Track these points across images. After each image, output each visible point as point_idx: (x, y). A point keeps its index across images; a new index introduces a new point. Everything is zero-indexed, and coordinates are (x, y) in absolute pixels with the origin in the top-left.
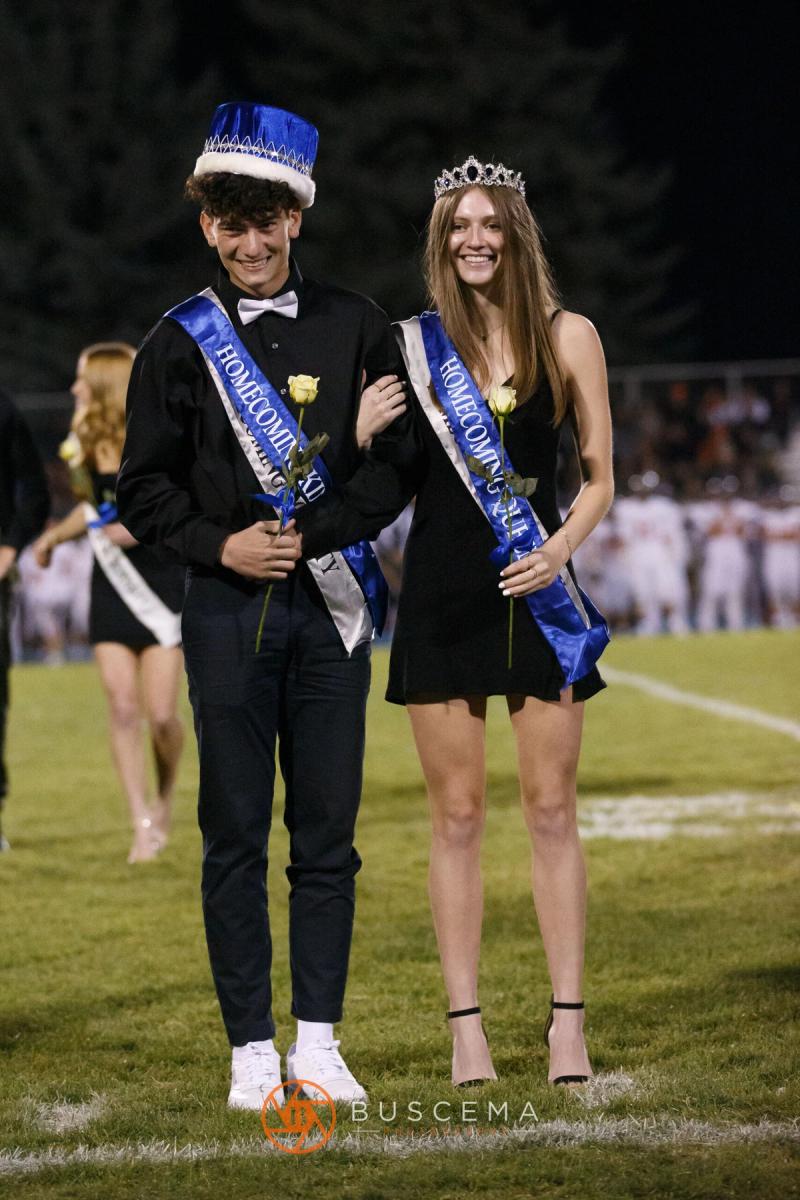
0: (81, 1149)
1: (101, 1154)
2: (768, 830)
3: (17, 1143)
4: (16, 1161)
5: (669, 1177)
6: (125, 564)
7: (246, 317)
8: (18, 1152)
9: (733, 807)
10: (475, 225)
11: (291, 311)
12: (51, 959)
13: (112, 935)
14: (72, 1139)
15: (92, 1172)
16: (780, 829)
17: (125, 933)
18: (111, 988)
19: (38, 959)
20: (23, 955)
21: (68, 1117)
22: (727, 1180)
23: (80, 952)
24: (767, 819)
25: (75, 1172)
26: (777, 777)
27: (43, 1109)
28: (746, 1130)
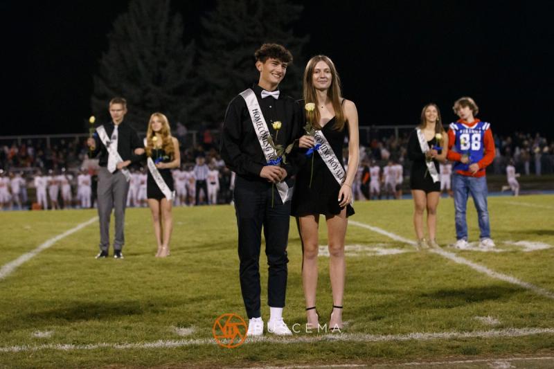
0: (192, 340)
1: (198, 342)
2: (369, 255)
3: (172, 338)
4: (173, 344)
5: (366, 350)
6: (159, 175)
7: (263, 96)
8: (173, 341)
9: (358, 248)
10: (322, 71)
11: (277, 97)
12: (169, 287)
13: (186, 281)
14: (188, 338)
15: (196, 347)
16: (373, 254)
17: (190, 280)
18: (190, 296)
19: (166, 287)
20: (162, 286)
21: (185, 332)
22: (382, 351)
23: (178, 285)
24: (368, 252)
25: (191, 347)
26: (368, 240)
27: (177, 329)
28: (384, 337)
